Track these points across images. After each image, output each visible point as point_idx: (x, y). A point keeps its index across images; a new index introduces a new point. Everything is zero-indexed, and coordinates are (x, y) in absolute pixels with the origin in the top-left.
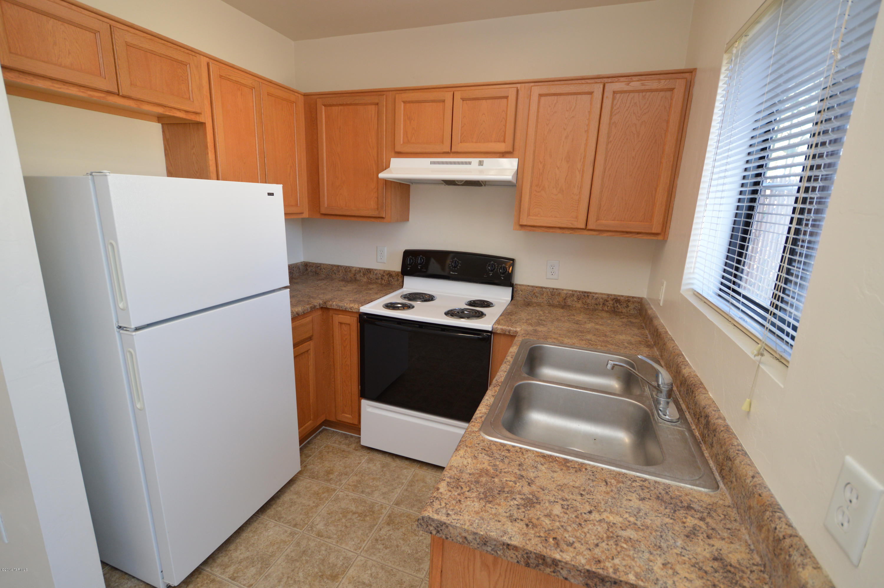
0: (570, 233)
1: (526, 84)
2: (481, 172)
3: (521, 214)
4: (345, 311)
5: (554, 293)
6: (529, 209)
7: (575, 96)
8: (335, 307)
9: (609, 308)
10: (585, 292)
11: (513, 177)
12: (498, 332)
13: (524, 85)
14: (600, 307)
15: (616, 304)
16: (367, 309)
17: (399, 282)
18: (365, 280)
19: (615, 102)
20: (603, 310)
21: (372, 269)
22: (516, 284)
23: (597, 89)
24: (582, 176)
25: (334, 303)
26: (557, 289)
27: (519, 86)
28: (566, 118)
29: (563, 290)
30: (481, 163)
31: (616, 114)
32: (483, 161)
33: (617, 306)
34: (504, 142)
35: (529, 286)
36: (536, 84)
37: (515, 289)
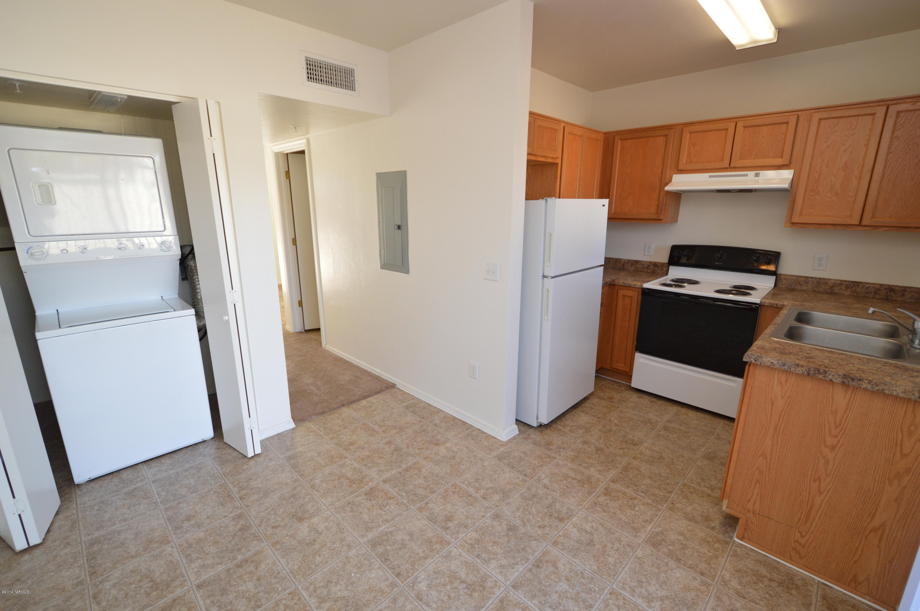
0: (843, 229)
1: (807, 111)
2: (757, 182)
3: (793, 214)
4: (629, 287)
5: (820, 281)
6: (801, 210)
7: (857, 118)
8: (621, 284)
9: (881, 296)
10: (855, 282)
11: (789, 185)
12: (766, 305)
13: (804, 112)
14: (871, 296)
15: (890, 292)
16: (647, 285)
17: (663, 271)
18: (632, 269)
19: (899, 119)
20: (874, 298)
21: (639, 261)
22: (780, 274)
23: (881, 111)
24: (859, 182)
25: (621, 281)
26: (823, 279)
27: (800, 113)
28: (845, 136)
29: (830, 279)
30: (757, 175)
31: (899, 129)
32: (759, 173)
33: (891, 295)
34: (782, 157)
35: (793, 276)
36: (817, 110)
37: (779, 278)
